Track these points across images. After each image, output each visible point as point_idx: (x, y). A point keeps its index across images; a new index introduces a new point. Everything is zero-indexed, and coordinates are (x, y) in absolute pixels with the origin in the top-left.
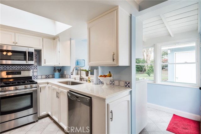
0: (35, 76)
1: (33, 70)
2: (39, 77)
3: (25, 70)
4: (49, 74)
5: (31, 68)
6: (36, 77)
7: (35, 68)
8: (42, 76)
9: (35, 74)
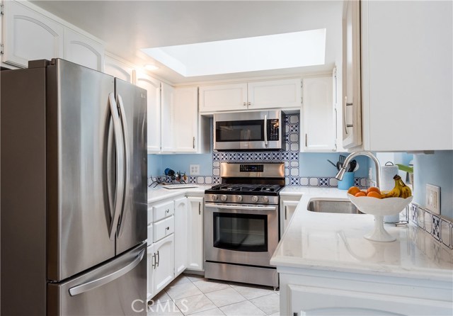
0: (295, 179)
1: (290, 162)
2: (304, 181)
3: (273, 163)
4: (327, 176)
5: (285, 158)
6: (297, 181)
7: (294, 158)
8: (309, 178)
9: (294, 172)
